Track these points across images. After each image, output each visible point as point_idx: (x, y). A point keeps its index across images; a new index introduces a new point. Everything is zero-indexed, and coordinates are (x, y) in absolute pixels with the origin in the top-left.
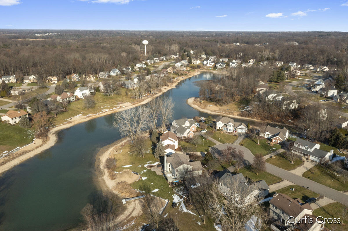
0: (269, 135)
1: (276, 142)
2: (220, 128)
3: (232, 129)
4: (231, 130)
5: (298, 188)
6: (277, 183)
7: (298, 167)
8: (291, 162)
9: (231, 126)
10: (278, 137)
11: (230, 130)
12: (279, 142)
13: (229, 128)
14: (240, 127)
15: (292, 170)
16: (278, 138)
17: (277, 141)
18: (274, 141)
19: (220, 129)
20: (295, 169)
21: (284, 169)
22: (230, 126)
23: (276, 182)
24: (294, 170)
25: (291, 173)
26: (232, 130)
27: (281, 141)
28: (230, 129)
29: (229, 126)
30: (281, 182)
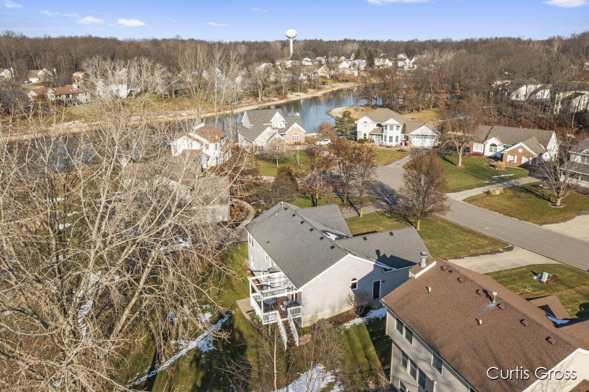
0: (498, 147)
1: (515, 161)
2: (365, 135)
3: (397, 137)
4: (394, 139)
5: (569, 273)
6: (486, 253)
7: (578, 218)
8: (554, 204)
9: (395, 128)
10: (521, 147)
11: (391, 141)
12: (524, 160)
13: (388, 133)
14: (418, 131)
15: (553, 223)
16: (520, 150)
17: (519, 159)
18: (509, 158)
19: (365, 138)
20: (565, 220)
21: (526, 220)
22: (391, 129)
23: (480, 251)
24: (562, 224)
25: (549, 232)
26: (397, 141)
27: (531, 159)
28: (391, 138)
29: (388, 127)
30: (500, 252)
